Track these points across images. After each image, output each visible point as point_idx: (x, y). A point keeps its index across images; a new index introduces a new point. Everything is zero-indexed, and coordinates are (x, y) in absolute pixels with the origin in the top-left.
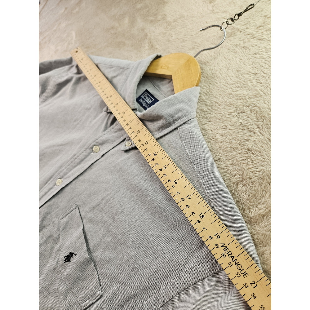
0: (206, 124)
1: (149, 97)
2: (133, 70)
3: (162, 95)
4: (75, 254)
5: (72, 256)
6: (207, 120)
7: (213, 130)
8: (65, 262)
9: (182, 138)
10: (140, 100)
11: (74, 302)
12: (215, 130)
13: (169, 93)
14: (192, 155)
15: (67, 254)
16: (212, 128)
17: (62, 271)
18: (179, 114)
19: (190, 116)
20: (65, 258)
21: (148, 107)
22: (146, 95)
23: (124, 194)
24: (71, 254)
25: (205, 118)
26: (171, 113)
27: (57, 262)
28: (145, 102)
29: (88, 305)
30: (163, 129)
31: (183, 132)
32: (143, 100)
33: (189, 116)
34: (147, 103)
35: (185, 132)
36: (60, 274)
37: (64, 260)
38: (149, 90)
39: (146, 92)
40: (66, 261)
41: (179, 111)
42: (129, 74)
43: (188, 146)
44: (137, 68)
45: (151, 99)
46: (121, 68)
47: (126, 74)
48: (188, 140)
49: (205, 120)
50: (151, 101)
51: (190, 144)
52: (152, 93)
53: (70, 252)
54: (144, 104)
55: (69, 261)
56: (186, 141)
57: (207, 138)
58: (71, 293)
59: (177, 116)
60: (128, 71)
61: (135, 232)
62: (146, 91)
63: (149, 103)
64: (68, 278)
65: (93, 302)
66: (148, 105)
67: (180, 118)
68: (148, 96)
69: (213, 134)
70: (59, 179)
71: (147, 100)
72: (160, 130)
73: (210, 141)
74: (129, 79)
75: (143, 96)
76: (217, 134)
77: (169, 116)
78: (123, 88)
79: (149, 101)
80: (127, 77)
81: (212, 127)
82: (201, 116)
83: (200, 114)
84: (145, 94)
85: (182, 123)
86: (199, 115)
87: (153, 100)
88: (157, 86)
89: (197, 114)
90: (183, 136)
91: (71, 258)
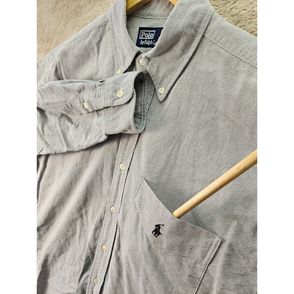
0: (232, 9)
1: (148, 33)
2: (113, 18)
3: (160, 20)
4: (162, 225)
5: (160, 228)
6: (231, 4)
7: (246, 8)
8: (156, 237)
9: (215, 42)
10: (141, 43)
11: (194, 262)
12: (249, 6)
13: (166, 12)
14: (238, 52)
15: (154, 228)
16: (243, 7)
17: (159, 246)
18: (198, 18)
19: (210, 12)
20: (154, 233)
21: (155, 42)
22: (143, 34)
23: (189, 139)
24: (158, 227)
25: (226, 4)
26: (188, 23)
27: (148, 241)
28: (148, 40)
29: (211, 257)
30: (188, 47)
31: (212, 34)
32: (144, 40)
33: (208, 12)
34: (150, 40)
35: (216, 32)
36: (159, 249)
37: (154, 236)
38: (142, 26)
39: (141, 31)
40: (156, 235)
41: (195, 14)
42: (112, 25)
43: (226, 45)
44: (115, 13)
45: (151, 33)
46: (99, 28)
47: (109, 29)
48: (223, 39)
49: (228, 5)
50: (153, 35)
51: (229, 41)
52: (148, 27)
53: (155, 225)
54: (148, 43)
55: (160, 233)
56: (221, 41)
57: (246, 20)
58: (183, 258)
59: (196, 22)
60: (109, 23)
61: (225, 166)
62: (141, 29)
63: (153, 38)
64: (171, 248)
65: (215, 251)
66: (153, 41)
67: (200, 22)
68: (146, 33)
69: (249, 12)
70: (121, 164)
71: (147, 37)
72: (186, 51)
73: (251, 21)
74: (115, 30)
75: (141, 37)
76: (254, 8)
77: (187, 28)
78: (116, 44)
79: (151, 36)
80: (113, 29)
81: (242, 5)
82: (220, 6)
83: (218, 4)
84: (141, 34)
85: (206, 25)
86: (218, 6)
87: (155, 31)
88: (148, 16)
89: (214, 7)
90: (216, 38)
91: (159, 230)
